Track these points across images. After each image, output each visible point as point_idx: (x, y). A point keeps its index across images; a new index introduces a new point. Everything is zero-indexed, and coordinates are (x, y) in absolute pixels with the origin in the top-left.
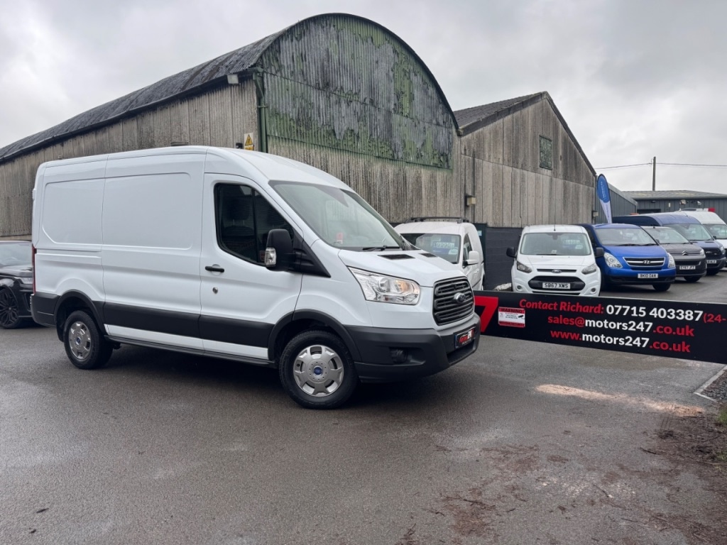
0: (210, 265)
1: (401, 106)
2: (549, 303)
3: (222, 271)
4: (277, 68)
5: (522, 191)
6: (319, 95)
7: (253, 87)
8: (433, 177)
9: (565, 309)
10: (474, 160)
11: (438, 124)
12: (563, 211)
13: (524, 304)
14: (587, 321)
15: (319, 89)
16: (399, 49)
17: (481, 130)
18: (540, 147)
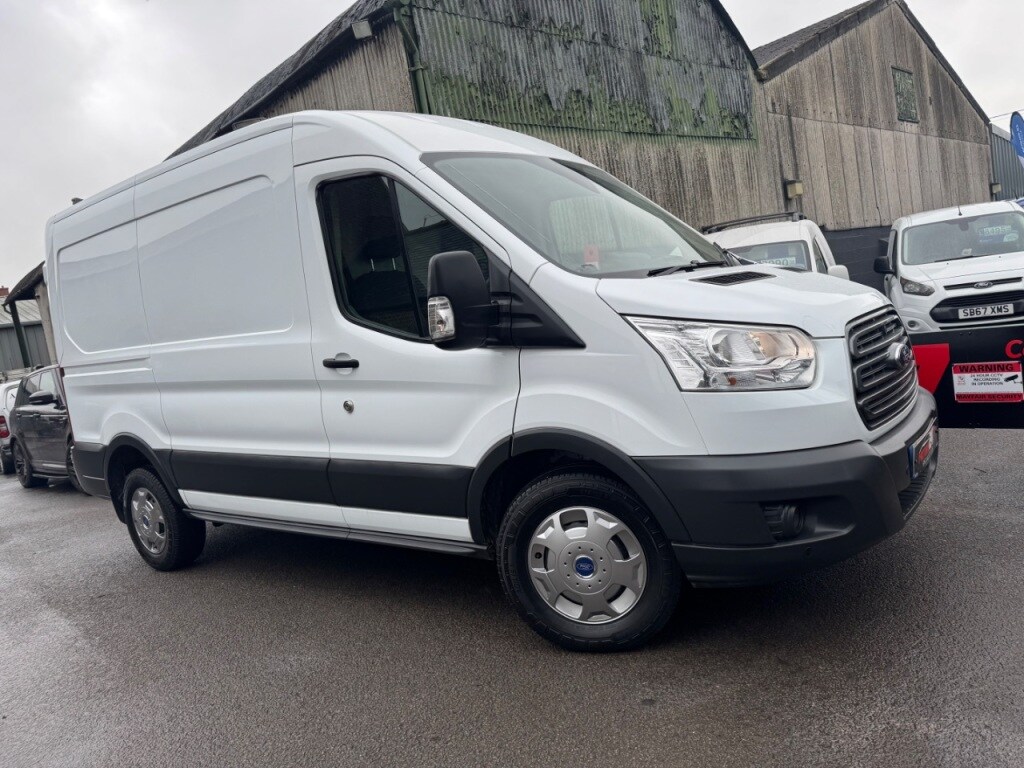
0: (331, 356)
1: (656, 40)
3: (354, 365)
5: (875, 164)
6: (514, 40)
7: (396, 37)
8: (725, 156)
10: (790, 120)
11: (723, 65)
12: (943, 189)
15: (512, 26)
17: (794, 68)
18: (895, 86)
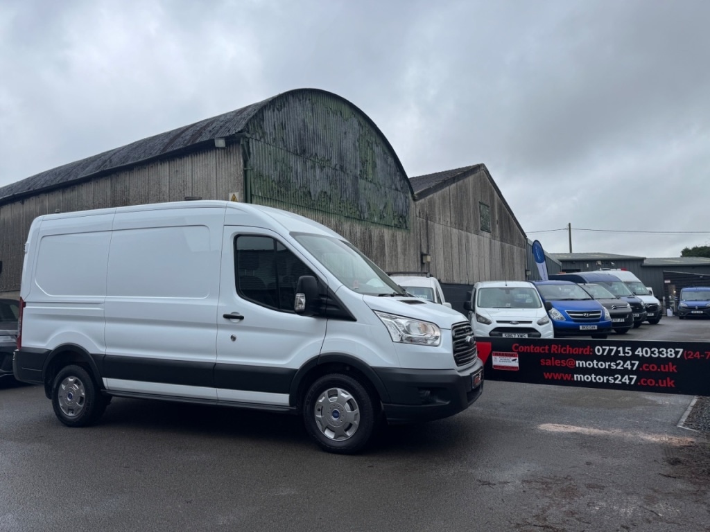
0: (229, 313)
1: (366, 172)
2: (540, 347)
3: (241, 318)
4: (261, 134)
5: (467, 251)
6: (297, 161)
7: (239, 151)
8: (393, 236)
9: (556, 352)
10: (427, 222)
11: (397, 189)
12: (501, 270)
13: (517, 348)
14: (577, 362)
15: (297, 155)
16: (363, 123)
17: (431, 196)
18: (480, 212)
